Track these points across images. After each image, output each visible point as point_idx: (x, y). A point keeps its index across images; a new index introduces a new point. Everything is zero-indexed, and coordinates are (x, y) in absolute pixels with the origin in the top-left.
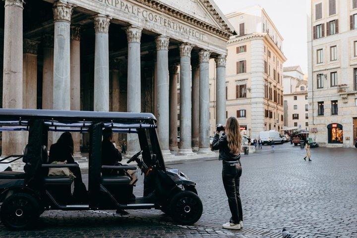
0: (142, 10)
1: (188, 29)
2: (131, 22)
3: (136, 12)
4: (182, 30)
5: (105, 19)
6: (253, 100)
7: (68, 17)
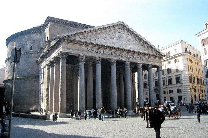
0: (116, 53)
1: (140, 57)
2: (111, 58)
3: (113, 54)
4: (136, 58)
5: (99, 59)
6: (183, 84)
7: (84, 60)
